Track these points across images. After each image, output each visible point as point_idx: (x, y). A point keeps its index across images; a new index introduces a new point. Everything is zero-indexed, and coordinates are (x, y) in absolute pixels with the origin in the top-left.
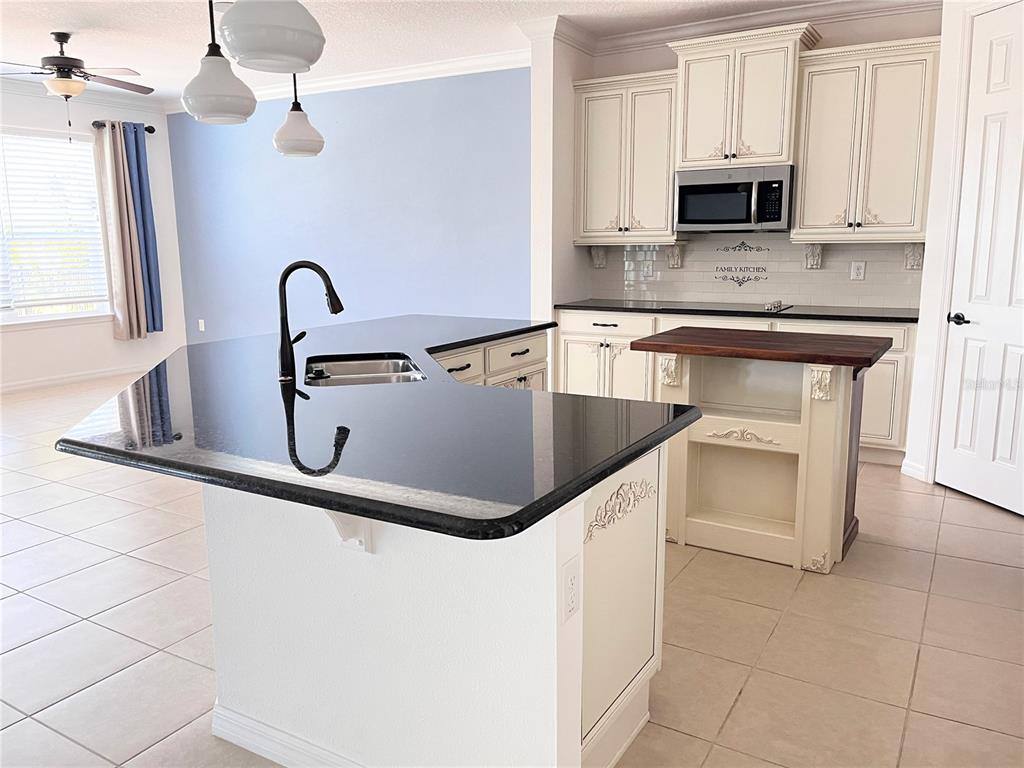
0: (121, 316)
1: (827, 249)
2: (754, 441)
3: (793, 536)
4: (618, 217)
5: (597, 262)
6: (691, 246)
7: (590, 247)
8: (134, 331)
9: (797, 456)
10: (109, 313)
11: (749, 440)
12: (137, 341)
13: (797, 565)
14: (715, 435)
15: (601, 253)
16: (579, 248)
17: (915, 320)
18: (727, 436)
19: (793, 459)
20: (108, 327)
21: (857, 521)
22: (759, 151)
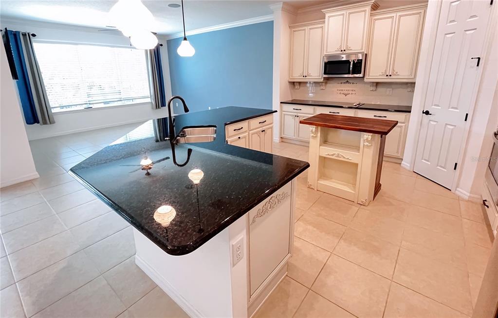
0: (154, 102)
1: (377, 84)
2: (342, 158)
3: (355, 191)
4: (303, 72)
5: (296, 87)
6: (329, 82)
7: (294, 82)
8: (157, 107)
9: (357, 164)
10: (150, 101)
11: (341, 157)
12: (158, 110)
13: (356, 201)
14: (328, 155)
15: (298, 84)
16: (290, 82)
17: (410, 112)
18: (333, 155)
19: (357, 165)
20: (150, 105)
21: (381, 185)
22: (353, 49)
